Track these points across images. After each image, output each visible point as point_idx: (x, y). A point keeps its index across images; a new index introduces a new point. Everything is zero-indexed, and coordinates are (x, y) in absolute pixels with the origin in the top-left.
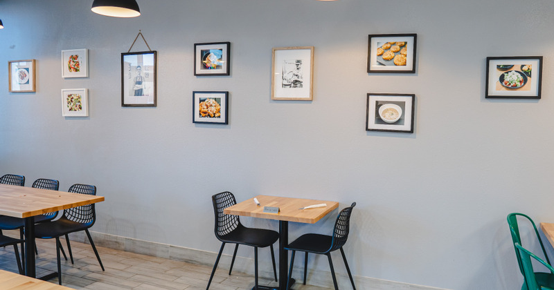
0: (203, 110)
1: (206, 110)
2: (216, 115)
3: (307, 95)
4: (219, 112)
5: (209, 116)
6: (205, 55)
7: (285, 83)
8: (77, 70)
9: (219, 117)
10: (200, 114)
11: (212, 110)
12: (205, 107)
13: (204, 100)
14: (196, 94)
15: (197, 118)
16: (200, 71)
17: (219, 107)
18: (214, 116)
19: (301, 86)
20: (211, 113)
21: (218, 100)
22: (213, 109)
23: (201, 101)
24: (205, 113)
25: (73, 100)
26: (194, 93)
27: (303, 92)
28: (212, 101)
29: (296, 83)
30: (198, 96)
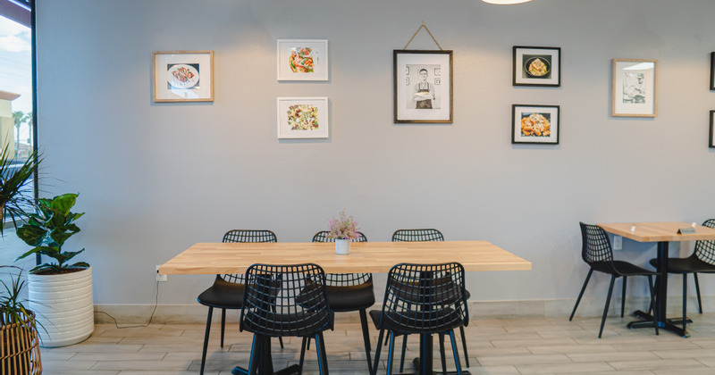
0: (526, 127)
1: (530, 127)
2: (544, 134)
3: (650, 112)
4: (548, 129)
5: (535, 134)
6: (528, 61)
7: (626, 97)
8: (307, 70)
9: (549, 135)
10: (522, 133)
11: (539, 127)
12: (530, 124)
13: (528, 116)
14: (517, 108)
15: (518, 138)
16: (520, 79)
17: (548, 124)
18: (542, 135)
19: (644, 102)
20: (537, 131)
21: (547, 116)
22: (541, 127)
23: (523, 116)
24: (529, 131)
25: (300, 114)
26: (514, 106)
27: (646, 108)
28: (539, 117)
29: (638, 99)
30: (519, 111)
